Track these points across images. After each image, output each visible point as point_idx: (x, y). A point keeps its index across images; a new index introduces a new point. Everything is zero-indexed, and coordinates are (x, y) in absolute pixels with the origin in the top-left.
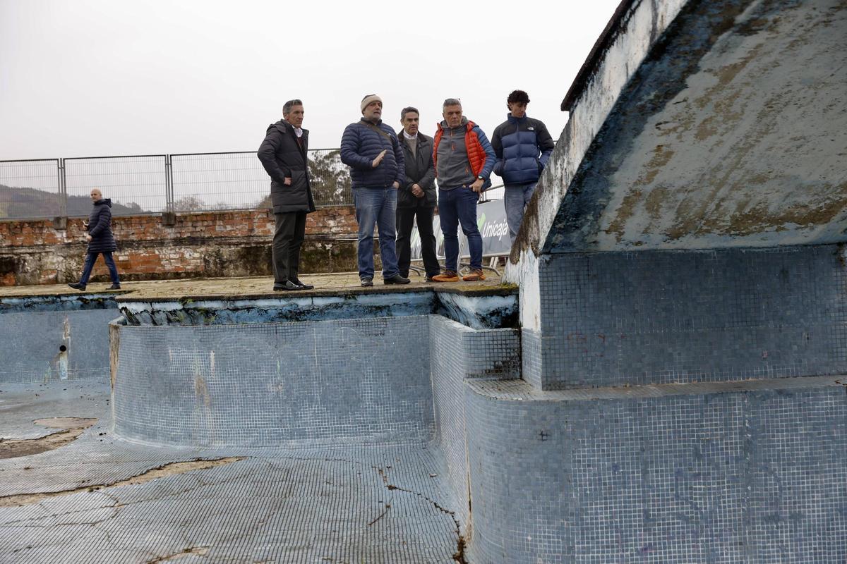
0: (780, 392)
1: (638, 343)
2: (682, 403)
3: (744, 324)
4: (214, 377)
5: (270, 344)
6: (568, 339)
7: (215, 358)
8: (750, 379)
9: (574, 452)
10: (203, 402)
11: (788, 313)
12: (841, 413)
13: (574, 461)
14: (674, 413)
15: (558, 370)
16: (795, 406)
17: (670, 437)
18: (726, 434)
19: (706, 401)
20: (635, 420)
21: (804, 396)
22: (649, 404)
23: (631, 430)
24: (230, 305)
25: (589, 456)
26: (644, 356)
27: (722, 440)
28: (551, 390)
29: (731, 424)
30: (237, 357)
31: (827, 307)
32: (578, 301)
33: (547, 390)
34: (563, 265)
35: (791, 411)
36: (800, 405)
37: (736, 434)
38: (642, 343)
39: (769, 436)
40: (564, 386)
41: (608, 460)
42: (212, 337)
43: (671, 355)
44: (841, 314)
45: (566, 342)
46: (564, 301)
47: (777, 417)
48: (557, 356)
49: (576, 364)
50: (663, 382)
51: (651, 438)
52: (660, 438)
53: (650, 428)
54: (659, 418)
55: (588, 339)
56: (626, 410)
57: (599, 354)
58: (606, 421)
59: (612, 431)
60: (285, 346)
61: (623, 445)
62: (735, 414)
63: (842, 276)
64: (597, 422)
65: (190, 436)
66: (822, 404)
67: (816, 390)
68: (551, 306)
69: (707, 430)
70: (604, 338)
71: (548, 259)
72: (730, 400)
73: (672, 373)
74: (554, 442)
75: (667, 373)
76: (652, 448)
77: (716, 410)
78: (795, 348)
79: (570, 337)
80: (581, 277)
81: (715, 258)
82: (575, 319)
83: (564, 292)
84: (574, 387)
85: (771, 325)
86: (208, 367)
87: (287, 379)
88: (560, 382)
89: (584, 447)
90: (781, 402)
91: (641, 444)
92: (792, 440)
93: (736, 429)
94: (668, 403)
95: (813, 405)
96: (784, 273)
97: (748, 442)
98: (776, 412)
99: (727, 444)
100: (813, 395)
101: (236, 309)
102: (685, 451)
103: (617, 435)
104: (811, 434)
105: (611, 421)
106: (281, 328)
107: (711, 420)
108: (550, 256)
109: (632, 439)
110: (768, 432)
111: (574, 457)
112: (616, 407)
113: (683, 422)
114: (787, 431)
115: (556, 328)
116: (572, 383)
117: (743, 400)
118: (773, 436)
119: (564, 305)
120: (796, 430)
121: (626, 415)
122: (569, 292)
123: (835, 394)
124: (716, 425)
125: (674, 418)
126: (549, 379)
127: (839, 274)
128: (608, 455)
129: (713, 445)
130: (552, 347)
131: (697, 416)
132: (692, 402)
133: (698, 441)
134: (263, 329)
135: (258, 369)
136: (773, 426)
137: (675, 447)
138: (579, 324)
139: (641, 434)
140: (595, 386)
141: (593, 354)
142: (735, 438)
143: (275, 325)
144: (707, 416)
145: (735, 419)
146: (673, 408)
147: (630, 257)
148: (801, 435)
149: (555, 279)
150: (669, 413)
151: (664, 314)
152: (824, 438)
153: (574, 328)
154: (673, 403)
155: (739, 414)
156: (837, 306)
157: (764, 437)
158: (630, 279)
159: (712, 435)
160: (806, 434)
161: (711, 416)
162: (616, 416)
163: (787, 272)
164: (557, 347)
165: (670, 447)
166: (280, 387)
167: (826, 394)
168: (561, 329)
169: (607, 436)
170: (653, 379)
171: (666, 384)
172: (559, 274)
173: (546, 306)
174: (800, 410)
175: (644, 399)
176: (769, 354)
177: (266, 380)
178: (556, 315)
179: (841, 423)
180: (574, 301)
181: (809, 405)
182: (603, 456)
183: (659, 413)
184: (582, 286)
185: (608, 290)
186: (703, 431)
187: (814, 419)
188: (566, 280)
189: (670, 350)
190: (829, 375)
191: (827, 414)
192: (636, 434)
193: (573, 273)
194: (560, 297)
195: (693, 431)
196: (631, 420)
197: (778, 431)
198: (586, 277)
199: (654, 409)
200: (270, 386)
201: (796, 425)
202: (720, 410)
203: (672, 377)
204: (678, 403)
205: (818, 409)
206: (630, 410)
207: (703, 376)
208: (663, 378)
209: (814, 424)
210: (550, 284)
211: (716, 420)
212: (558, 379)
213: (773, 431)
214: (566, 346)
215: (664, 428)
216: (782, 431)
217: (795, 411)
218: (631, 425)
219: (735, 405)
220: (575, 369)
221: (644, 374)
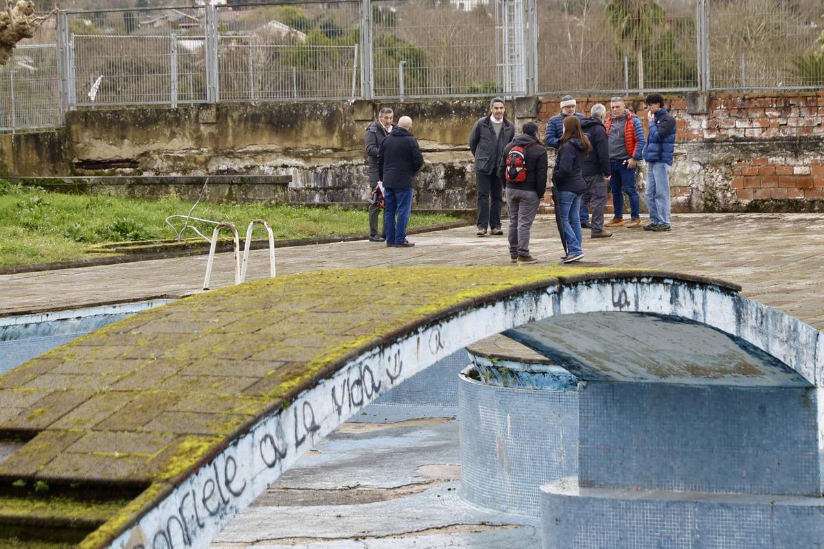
0: (722, 505)
1: (648, 456)
2: (650, 506)
3: (730, 448)
4: (510, 441)
5: (554, 412)
6: (597, 448)
7: (511, 422)
8: (731, 493)
9: (574, 535)
10: (503, 467)
11: (764, 442)
12: (767, 526)
13: (575, 542)
14: (643, 513)
15: (589, 472)
16: (732, 516)
17: (640, 531)
18: (682, 533)
19: (667, 506)
20: (616, 515)
21: (739, 509)
22: (626, 505)
23: (613, 522)
24: (527, 368)
25: (584, 539)
26: (652, 467)
27: (678, 537)
28: (584, 487)
29: (685, 526)
30: (527, 423)
31: (795, 439)
32: (605, 419)
33: (581, 487)
34: (595, 390)
35: (729, 520)
36: (736, 517)
37: (688, 534)
38: (651, 456)
39: (713, 538)
40: (594, 485)
41: (597, 544)
42: (509, 400)
43: (672, 468)
44: (807, 446)
45: (596, 450)
46: (596, 418)
47: (719, 524)
48: (589, 461)
49: (602, 468)
50: (665, 489)
51: (627, 531)
52: (634, 531)
53: (627, 523)
54: (633, 516)
55: (612, 450)
56: (609, 507)
57: (619, 462)
58: (596, 514)
59: (600, 522)
60: (567, 416)
61: (607, 533)
62: (688, 518)
63: (808, 415)
64: (590, 514)
65: (494, 499)
66: (753, 518)
67: (749, 506)
68: (586, 422)
69: (668, 529)
70: (623, 450)
71: (584, 385)
72: (684, 507)
73: (672, 482)
74: (563, 526)
75: (668, 482)
76: (627, 538)
77: (674, 514)
78: (768, 471)
79: (599, 447)
80: (608, 401)
81: (709, 392)
82: (602, 433)
83: (596, 411)
84: (601, 486)
85: (750, 450)
86: (506, 430)
87: (568, 450)
88: (591, 481)
89: (581, 532)
90: (722, 513)
91: (620, 534)
92: (730, 543)
93: (688, 530)
94: (640, 505)
95: (746, 517)
96: (762, 409)
97: (697, 541)
98: (719, 520)
99: (682, 541)
100: (746, 509)
101: (533, 373)
102: (651, 543)
103: (603, 526)
104: (744, 540)
105: (600, 514)
106: (563, 397)
107: (671, 522)
108: (586, 382)
109: (613, 530)
110: (712, 534)
111: (575, 539)
112: (603, 504)
113: (651, 521)
114: (726, 535)
115: (589, 439)
116: (599, 483)
117: (694, 508)
118: (716, 538)
119: (595, 421)
120: (733, 536)
121: (610, 512)
122: (599, 412)
123: (763, 510)
124: (674, 525)
125: (643, 517)
126: (583, 479)
127: (806, 413)
128: (597, 540)
129: (671, 541)
130: (586, 454)
131: (660, 517)
132: (657, 506)
133: (661, 536)
134: (548, 396)
135: (544, 437)
136: (716, 531)
137: (644, 539)
138: (605, 437)
139: (620, 526)
140: (616, 487)
141: (615, 462)
142: (688, 537)
143: (558, 394)
144: (667, 518)
145: (688, 522)
146: (643, 509)
147: (645, 387)
148: (736, 540)
149: (589, 400)
150: (640, 513)
151: (668, 435)
152: (754, 544)
153: (602, 440)
154: (643, 506)
155: (691, 519)
156: (803, 439)
157: (709, 538)
158: (644, 405)
159: (671, 533)
160: (740, 540)
161: (671, 518)
162: (603, 511)
163: (765, 408)
164: (589, 454)
165: (641, 539)
166: (562, 458)
167: (756, 510)
168: (593, 439)
169: (597, 526)
170: (658, 486)
171: (667, 490)
172: (592, 397)
173: (583, 421)
174: (736, 520)
175: (623, 501)
176: (747, 474)
177: (551, 449)
178: (589, 429)
179: (767, 533)
180: (602, 419)
181: (743, 517)
182: (594, 540)
183: (633, 512)
184: (609, 408)
185: (628, 412)
186: (665, 529)
187: (747, 528)
188: (597, 402)
189: (672, 464)
190: (795, 495)
191: (756, 525)
192: (616, 526)
193: (602, 397)
194: (593, 415)
195: (657, 528)
196: (613, 515)
197: (719, 535)
198: (612, 401)
199: (630, 508)
200: (554, 456)
201: (733, 532)
202: (678, 514)
203: (672, 486)
204: (647, 506)
205: (750, 521)
206: (613, 508)
207: (695, 487)
208: (665, 485)
209: (746, 532)
210: (586, 404)
211: (674, 522)
212: (590, 479)
213: (716, 535)
214: (596, 454)
215: (637, 524)
216: (723, 535)
217: (733, 520)
218: (613, 519)
219: (688, 511)
220: (602, 472)
221: (651, 481)
